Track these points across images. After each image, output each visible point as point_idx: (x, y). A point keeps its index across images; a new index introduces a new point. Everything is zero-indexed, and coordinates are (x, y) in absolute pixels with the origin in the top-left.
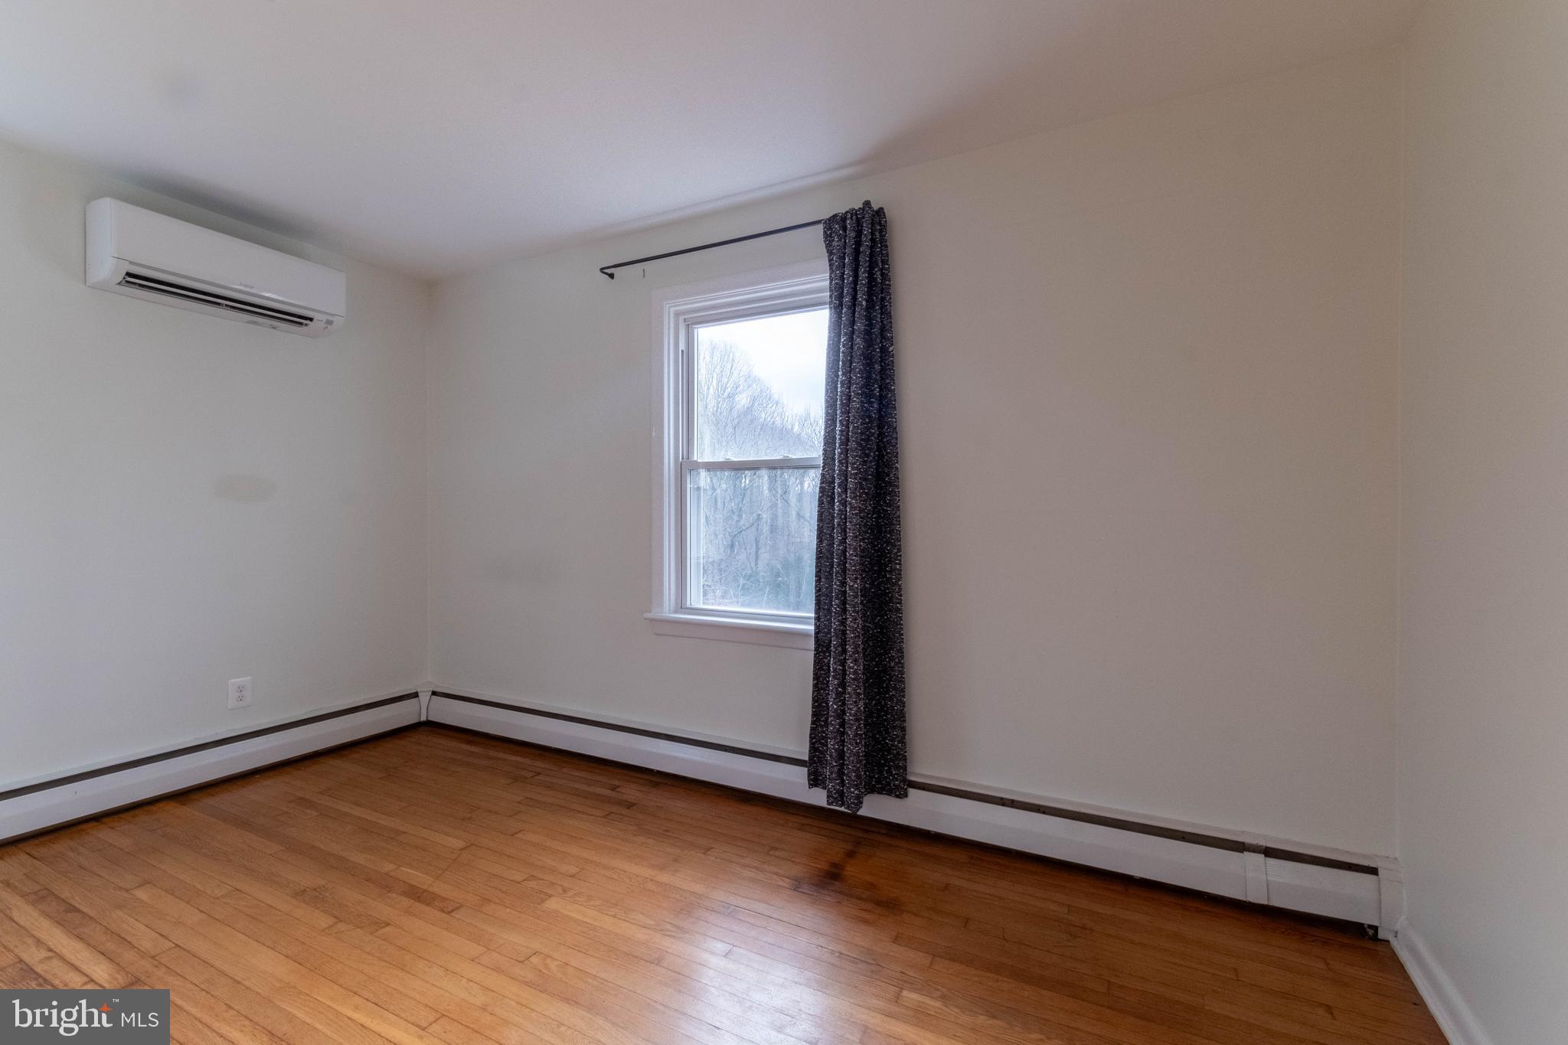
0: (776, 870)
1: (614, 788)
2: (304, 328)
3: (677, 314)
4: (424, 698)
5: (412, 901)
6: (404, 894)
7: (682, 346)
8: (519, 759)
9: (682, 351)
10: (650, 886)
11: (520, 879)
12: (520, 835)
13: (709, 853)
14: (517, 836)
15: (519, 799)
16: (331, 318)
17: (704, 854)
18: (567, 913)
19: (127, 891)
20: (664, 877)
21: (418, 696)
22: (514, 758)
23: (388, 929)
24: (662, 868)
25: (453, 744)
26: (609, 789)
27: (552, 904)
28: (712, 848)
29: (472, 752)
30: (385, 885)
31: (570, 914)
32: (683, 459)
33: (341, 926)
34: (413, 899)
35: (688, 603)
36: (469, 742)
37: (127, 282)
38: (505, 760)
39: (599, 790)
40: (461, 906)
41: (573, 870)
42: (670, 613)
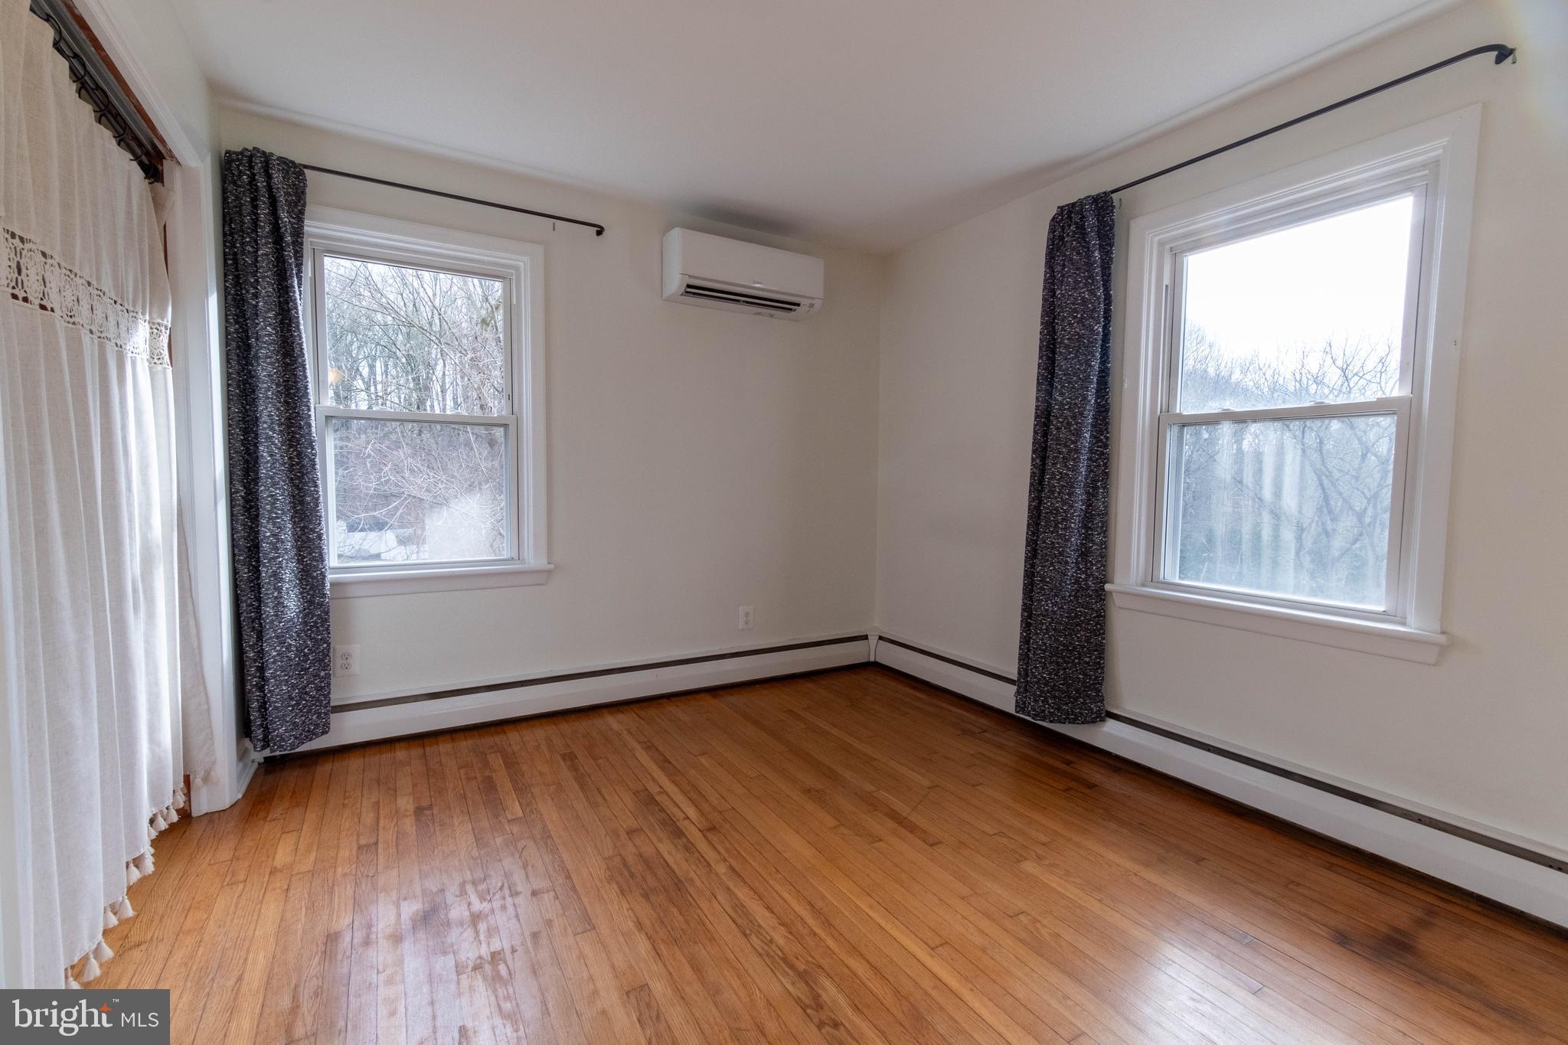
0: (1303, 910)
1: (1069, 763)
2: (793, 313)
3: (1161, 244)
4: (873, 640)
5: (897, 825)
6: (887, 815)
7: (1166, 281)
8: (965, 713)
9: (1167, 286)
10: (1135, 880)
11: (991, 833)
12: (979, 788)
13: (1202, 863)
14: (977, 787)
15: (973, 752)
16: (813, 302)
17: (1196, 863)
18: (1046, 881)
19: (695, 756)
20: (1151, 876)
21: (867, 639)
22: (959, 711)
23: (881, 843)
24: (1147, 865)
25: (900, 687)
26: (1064, 763)
27: (1029, 867)
28: (1204, 859)
29: (917, 697)
30: (871, 803)
31: (1051, 884)
32: (1161, 412)
33: (842, 829)
34: (897, 823)
35: (1162, 577)
36: (914, 688)
37: (687, 292)
38: (950, 711)
39: (1051, 761)
40: (940, 843)
41: (1044, 839)
42: (1137, 586)
